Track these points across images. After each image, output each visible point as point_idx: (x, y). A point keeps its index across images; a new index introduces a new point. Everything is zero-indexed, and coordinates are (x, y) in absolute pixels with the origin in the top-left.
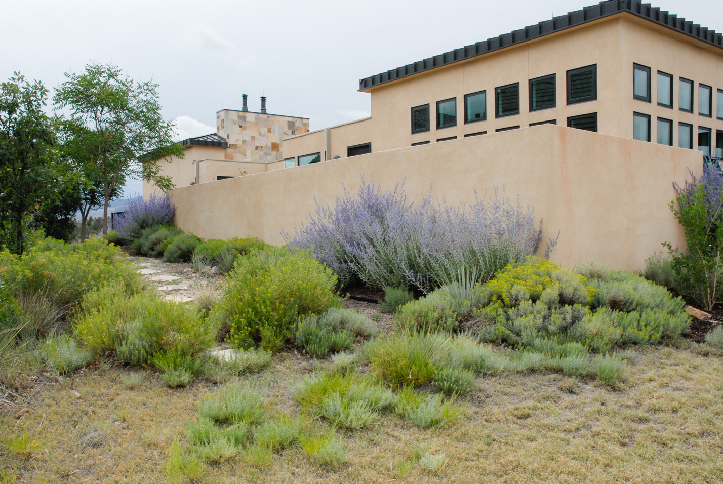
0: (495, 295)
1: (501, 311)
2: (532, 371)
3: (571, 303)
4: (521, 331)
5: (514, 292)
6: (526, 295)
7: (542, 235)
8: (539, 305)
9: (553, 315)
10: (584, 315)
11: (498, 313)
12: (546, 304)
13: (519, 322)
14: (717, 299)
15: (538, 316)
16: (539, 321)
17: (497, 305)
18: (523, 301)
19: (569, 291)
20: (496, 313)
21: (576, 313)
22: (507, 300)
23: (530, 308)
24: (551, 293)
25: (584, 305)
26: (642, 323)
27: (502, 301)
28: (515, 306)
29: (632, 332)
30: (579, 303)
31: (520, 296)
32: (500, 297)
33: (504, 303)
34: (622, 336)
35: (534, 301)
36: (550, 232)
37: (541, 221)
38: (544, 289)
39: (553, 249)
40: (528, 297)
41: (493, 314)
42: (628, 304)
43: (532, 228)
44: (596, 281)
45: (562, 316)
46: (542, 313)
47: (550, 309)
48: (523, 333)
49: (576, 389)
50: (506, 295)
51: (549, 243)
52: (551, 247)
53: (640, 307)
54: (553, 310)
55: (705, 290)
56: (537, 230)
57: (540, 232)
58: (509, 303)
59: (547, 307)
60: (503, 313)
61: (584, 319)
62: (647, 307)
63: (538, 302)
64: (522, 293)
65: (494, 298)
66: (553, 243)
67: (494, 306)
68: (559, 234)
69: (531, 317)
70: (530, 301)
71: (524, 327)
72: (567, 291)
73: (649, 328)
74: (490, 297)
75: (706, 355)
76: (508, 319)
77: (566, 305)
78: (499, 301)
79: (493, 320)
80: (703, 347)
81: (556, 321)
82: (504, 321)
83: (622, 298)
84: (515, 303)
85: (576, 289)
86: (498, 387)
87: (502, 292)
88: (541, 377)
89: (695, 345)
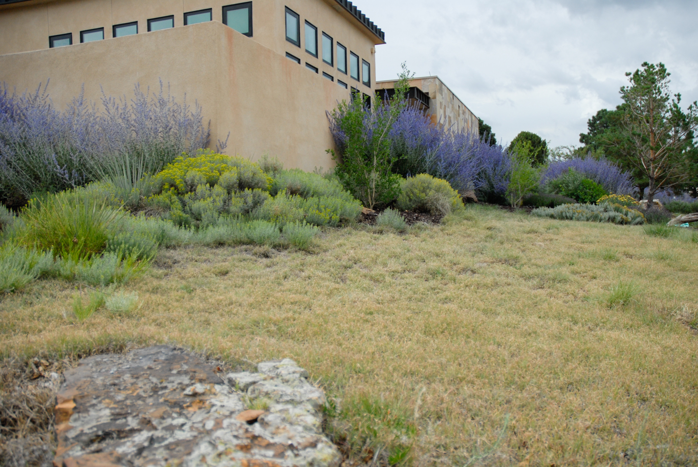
0: (166, 184)
1: (175, 198)
2: (220, 244)
3: (251, 187)
4: (200, 214)
5: (188, 177)
6: (202, 180)
7: (210, 137)
8: (217, 189)
9: (233, 199)
10: (266, 199)
11: (173, 201)
12: (224, 188)
13: (196, 205)
14: (376, 200)
15: (217, 199)
16: (220, 204)
17: (170, 192)
18: (199, 185)
19: (247, 175)
20: (170, 201)
21: (256, 198)
22: (181, 186)
23: (208, 192)
24: (230, 176)
25: (264, 190)
26: (322, 207)
27: (176, 188)
28: (191, 191)
29: (313, 212)
30: (259, 188)
31: (196, 181)
32: (172, 185)
33: (178, 190)
34: (305, 216)
35: (212, 185)
36: (220, 133)
37: (209, 123)
38: (220, 174)
39: (223, 151)
40: (205, 181)
41: (168, 201)
42: (305, 193)
43: (200, 128)
44: (272, 173)
45: (243, 199)
46: (222, 196)
47: (229, 193)
48: (203, 215)
49: (270, 254)
50: (181, 181)
51: (218, 145)
52: (220, 149)
53: (316, 194)
54: (233, 194)
55: (367, 191)
56: (206, 130)
57: (209, 135)
58: (183, 189)
59: (226, 191)
60: (177, 200)
61: (266, 202)
62: (323, 195)
63: (216, 186)
64: (197, 178)
65: (166, 187)
66: (223, 146)
67: (166, 194)
68: (228, 136)
69: (210, 200)
70: (208, 185)
71: (204, 210)
72: (246, 175)
73: (328, 210)
74: (162, 187)
75: (381, 232)
76: (184, 204)
77: (247, 189)
78: (172, 188)
79: (167, 208)
80: (377, 228)
81: (237, 203)
82: (180, 206)
83: (299, 187)
84: (192, 188)
85: (254, 174)
86: (186, 255)
87: (174, 179)
88: (230, 249)
89: (369, 226)
